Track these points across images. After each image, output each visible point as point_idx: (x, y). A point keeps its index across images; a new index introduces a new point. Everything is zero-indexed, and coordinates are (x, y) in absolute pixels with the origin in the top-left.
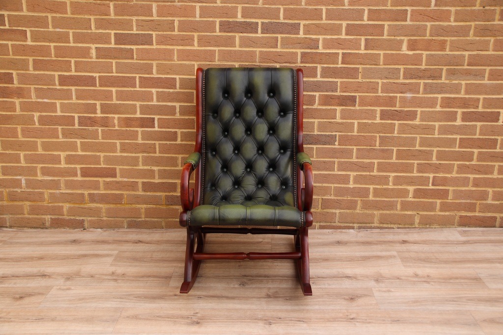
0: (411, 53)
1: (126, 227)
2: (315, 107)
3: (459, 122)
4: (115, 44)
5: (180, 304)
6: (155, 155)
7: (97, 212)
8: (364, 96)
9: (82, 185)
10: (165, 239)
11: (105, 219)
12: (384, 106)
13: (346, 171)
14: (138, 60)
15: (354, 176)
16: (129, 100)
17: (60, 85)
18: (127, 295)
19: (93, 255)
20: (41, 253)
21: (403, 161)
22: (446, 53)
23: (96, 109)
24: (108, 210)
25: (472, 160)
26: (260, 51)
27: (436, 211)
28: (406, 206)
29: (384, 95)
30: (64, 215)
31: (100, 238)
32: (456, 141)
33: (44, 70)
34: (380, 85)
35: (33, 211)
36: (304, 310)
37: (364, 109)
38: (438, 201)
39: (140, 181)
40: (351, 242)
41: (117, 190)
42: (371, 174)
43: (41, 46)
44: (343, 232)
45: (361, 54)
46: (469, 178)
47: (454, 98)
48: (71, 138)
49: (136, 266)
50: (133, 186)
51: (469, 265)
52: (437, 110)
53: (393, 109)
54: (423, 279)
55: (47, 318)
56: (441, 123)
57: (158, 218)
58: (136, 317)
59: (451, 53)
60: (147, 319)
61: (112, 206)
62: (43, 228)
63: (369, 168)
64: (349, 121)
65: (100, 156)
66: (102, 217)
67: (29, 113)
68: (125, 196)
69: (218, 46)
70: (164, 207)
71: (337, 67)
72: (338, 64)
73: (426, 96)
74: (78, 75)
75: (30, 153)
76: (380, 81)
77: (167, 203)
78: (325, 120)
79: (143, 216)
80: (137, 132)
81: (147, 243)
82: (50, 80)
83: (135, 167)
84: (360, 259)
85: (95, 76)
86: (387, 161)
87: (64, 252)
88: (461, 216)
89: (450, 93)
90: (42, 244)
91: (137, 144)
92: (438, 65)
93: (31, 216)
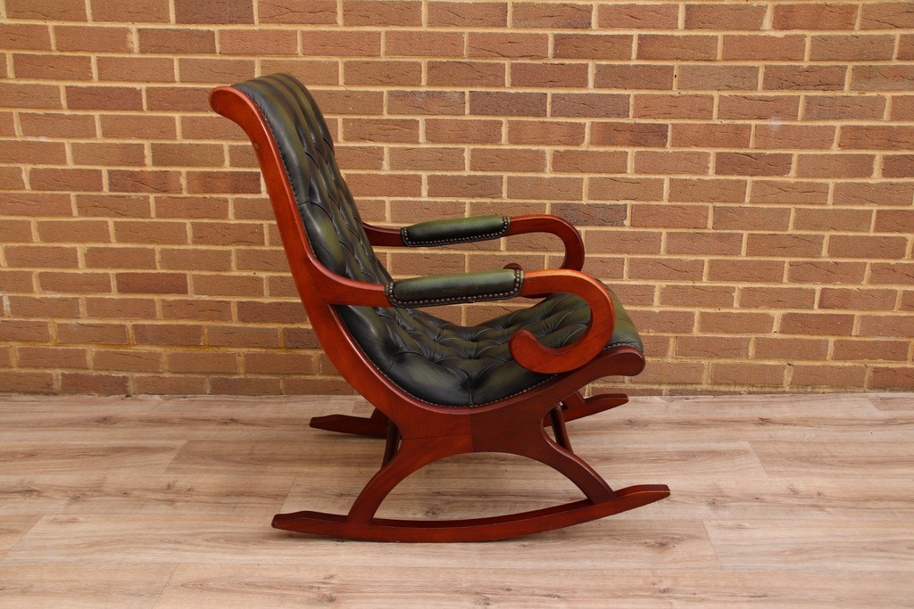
0: (780, 34)
1: (208, 391)
2: (583, 148)
3: (876, 178)
4: (178, 22)
5: (299, 555)
6: (263, 248)
7: (150, 362)
8: (682, 125)
9: (121, 309)
10: (283, 416)
11: (167, 375)
12: (724, 146)
13: (646, 279)
14: (225, 54)
15: (662, 289)
16: (207, 138)
17: (70, 107)
18: (189, 535)
19: (137, 448)
20: (33, 443)
21: (762, 259)
22: (853, 33)
23: (143, 157)
24: (173, 357)
25: (902, 255)
26: (471, 35)
27: (825, 360)
28: (765, 349)
29: (724, 122)
30: (88, 369)
31: (156, 414)
32: (871, 217)
33: (36, 78)
34: (716, 102)
35: (28, 359)
36: (559, 570)
37: (683, 152)
38: (832, 339)
39: (234, 300)
40: (656, 423)
41: (189, 318)
42: (697, 284)
43: (28, 26)
44: (639, 402)
45: (678, 37)
46: (896, 292)
47: (868, 129)
48: (96, 216)
49: (217, 472)
50: (220, 311)
51: (902, 471)
52: (833, 153)
53: (741, 151)
54: (810, 502)
55: (12, 586)
56: (839, 181)
57: (270, 374)
58: (201, 586)
59: (864, 33)
60: (224, 591)
61: (180, 350)
62: (47, 394)
63: (693, 271)
64: (653, 177)
65: (153, 250)
66: (162, 373)
67: (12, 165)
68: (206, 331)
69: (385, 24)
70: (283, 352)
71: (629, 66)
72: (629, 59)
73: (809, 124)
74: (105, 88)
75: (16, 245)
76: (715, 94)
77: (289, 344)
78: (604, 175)
79: (242, 370)
80: (226, 201)
81: (246, 424)
82: (50, 98)
83: (223, 273)
84: (677, 458)
85: (138, 89)
86: (728, 258)
87: (80, 442)
88: (876, 368)
89: (861, 118)
90: (39, 425)
91: (227, 227)
92: (837, 60)
93: (23, 371)
